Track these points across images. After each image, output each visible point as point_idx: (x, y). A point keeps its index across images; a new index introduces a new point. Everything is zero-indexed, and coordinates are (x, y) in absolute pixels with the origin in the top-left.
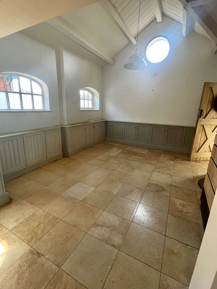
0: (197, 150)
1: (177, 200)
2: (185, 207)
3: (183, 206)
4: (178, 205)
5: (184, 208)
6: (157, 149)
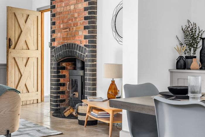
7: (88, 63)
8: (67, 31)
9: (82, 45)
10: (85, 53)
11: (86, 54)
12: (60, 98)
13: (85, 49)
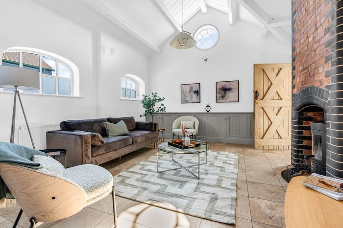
0: (262, 136)
1: (260, 200)
2: (275, 209)
3: (272, 208)
4: (263, 207)
5: (274, 211)
6: (219, 143)
7: (331, 114)
8: (306, 73)
9: (323, 87)
10: (326, 99)
11: (329, 99)
12: (302, 153)
13: (327, 92)
